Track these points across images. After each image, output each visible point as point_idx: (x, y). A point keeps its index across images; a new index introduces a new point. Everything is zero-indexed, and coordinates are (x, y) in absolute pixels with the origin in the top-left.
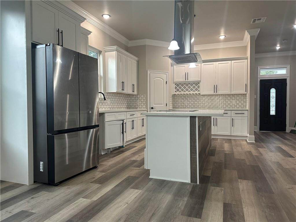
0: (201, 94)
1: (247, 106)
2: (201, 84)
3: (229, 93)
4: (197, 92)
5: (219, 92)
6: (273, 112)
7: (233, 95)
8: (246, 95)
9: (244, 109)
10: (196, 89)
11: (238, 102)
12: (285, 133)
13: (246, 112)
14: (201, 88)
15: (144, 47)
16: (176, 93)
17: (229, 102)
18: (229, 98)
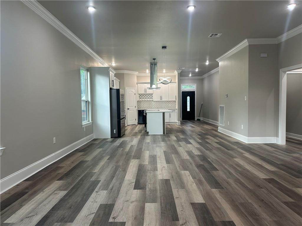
0: (154, 101)
1: (177, 107)
2: (153, 95)
3: (167, 100)
4: (151, 99)
5: (163, 100)
6: (188, 110)
7: (170, 101)
8: (176, 101)
9: (175, 108)
10: (151, 98)
11: (172, 105)
12: (195, 121)
13: (176, 110)
14: (153, 97)
15: (123, 74)
16: (140, 100)
17: (167, 105)
18: (167, 103)
